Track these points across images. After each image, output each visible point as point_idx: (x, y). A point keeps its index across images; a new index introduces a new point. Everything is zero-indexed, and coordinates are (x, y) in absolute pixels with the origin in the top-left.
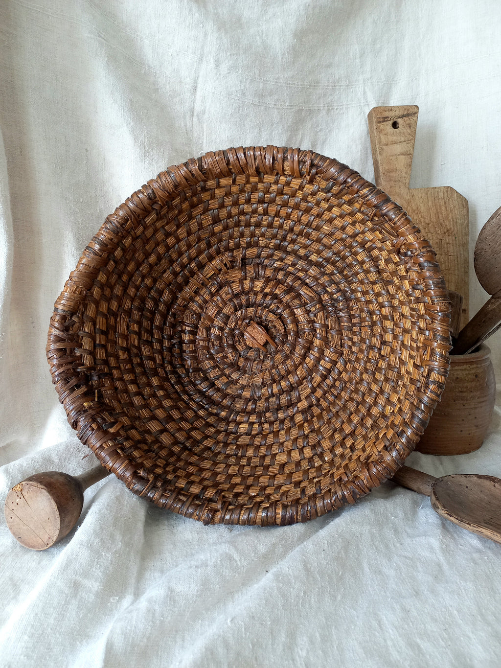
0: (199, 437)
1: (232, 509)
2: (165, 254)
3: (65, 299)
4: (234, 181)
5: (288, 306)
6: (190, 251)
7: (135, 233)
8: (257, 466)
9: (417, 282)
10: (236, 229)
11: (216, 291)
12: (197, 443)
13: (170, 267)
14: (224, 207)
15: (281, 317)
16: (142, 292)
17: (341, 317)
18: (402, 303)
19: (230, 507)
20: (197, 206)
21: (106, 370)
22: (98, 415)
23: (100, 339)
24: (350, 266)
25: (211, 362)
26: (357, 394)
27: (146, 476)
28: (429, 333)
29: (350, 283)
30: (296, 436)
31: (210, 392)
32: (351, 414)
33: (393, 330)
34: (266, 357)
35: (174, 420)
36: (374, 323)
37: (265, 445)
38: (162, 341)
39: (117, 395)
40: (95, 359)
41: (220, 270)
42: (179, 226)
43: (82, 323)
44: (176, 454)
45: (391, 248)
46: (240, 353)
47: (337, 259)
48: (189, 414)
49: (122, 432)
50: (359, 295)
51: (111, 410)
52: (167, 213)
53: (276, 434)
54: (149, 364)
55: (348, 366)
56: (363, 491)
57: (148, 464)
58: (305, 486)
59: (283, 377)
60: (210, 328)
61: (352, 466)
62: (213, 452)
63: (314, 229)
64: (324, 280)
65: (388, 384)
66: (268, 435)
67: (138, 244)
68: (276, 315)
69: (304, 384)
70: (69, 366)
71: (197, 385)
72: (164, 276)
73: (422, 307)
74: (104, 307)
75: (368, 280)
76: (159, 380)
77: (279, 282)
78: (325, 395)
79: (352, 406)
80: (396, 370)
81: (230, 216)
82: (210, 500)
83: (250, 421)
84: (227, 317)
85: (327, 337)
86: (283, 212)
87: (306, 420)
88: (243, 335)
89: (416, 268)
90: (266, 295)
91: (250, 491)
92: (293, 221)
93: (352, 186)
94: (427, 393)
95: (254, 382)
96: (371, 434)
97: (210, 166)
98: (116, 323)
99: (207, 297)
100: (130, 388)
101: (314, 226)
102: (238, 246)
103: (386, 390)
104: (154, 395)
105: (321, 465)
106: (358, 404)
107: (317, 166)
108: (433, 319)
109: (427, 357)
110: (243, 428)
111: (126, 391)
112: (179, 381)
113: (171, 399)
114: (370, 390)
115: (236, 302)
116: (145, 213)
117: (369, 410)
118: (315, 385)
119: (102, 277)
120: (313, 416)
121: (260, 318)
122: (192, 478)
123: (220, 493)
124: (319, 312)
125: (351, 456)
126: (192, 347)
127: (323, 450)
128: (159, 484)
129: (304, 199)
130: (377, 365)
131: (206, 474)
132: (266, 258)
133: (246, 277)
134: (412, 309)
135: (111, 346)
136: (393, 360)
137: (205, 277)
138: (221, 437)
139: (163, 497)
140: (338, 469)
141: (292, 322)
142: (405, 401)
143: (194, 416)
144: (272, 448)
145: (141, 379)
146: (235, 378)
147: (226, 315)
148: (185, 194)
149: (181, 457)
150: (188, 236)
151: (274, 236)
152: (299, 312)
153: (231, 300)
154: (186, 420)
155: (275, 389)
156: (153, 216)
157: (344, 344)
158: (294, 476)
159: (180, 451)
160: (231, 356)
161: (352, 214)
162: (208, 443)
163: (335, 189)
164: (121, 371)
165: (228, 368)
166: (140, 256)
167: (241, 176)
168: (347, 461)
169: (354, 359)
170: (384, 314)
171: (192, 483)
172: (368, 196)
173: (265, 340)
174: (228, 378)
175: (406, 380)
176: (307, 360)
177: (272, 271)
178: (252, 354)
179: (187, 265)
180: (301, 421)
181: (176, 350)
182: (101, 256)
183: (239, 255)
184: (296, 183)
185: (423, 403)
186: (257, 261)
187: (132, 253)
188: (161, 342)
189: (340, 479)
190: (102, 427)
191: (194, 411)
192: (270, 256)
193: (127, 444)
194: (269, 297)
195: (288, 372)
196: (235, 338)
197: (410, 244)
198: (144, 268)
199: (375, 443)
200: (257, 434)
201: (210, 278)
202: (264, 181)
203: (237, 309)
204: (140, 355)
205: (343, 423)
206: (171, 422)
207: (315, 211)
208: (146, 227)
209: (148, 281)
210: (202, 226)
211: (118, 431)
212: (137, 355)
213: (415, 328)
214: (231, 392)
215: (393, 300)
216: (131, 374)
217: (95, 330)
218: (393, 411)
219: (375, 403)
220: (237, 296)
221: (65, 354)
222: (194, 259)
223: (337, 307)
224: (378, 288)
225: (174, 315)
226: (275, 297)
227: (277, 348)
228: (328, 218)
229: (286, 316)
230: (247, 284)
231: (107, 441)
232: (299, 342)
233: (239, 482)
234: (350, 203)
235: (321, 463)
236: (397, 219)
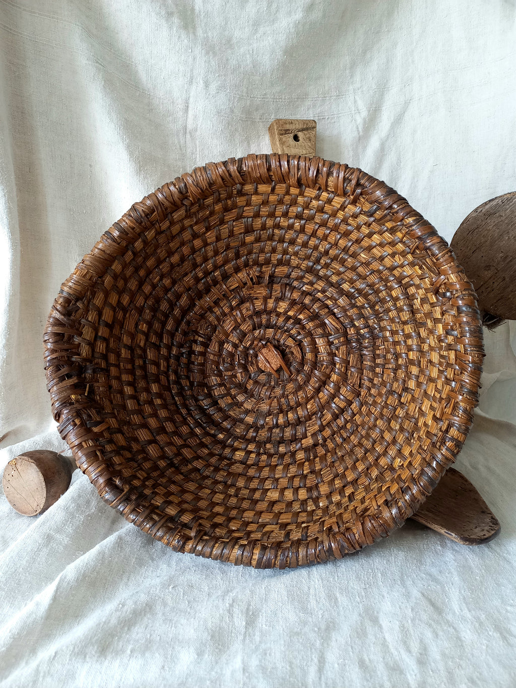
0: (189, 456)
1: (206, 540)
2: (189, 256)
3: (72, 281)
4: (273, 190)
5: (310, 334)
6: (217, 258)
7: (160, 227)
8: (245, 499)
9: (452, 327)
10: (269, 243)
11: (237, 305)
12: (186, 461)
13: (192, 271)
14: (259, 217)
15: (300, 344)
16: (159, 291)
17: (365, 355)
18: (432, 349)
19: (205, 537)
20: (230, 210)
21: (103, 365)
22: (84, 410)
23: (103, 331)
24: (383, 301)
25: (218, 379)
26: (368, 440)
27: (121, 485)
28: (455, 385)
29: (380, 320)
30: (294, 474)
31: (211, 411)
32: (358, 460)
33: (418, 377)
34: (277, 384)
35: (166, 433)
36: (398, 367)
37: (259, 478)
38: (171, 347)
39: (110, 393)
40: (93, 351)
41: (245, 284)
42: (208, 229)
43: (87, 311)
44: (160, 469)
45: (429, 287)
46: (250, 375)
47: (370, 292)
48: (184, 429)
49: (106, 434)
50: (388, 334)
51: (100, 410)
52: (198, 211)
53: (273, 468)
54: (152, 369)
55: (364, 408)
56: (352, 546)
57: (127, 473)
58: (291, 530)
59: (292, 408)
60: (224, 343)
61: (346, 516)
62: (201, 475)
63: (350, 256)
64: (352, 312)
65: (402, 435)
66: (264, 467)
67: (162, 239)
68: (296, 341)
69: (313, 420)
70: (64, 354)
71: (199, 401)
72: (185, 279)
73: (452, 355)
74: (114, 299)
75: (400, 319)
76: (159, 388)
77: (304, 307)
78: (333, 436)
79: (359, 452)
80: (413, 420)
81: (264, 228)
82: (185, 526)
83: (248, 449)
84: (244, 335)
85: (346, 374)
86: (321, 232)
87: (308, 460)
88: (256, 356)
89: (454, 312)
90: (289, 318)
91: (231, 524)
92: (329, 243)
93: (397, 212)
94: (442, 450)
95: (260, 408)
96: (375, 486)
97: (250, 169)
98: (124, 318)
99: (227, 310)
100: (126, 390)
101: (350, 252)
102: (268, 262)
103: (399, 441)
104: (150, 403)
105: (314, 510)
106: (367, 451)
107: (363, 186)
108: (463, 369)
109: (448, 410)
110: (239, 455)
111: (121, 392)
112: (181, 393)
113: (168, 410)
114: (383, 438)
115: (255, 320)
116: (173, 206)
117: (377, 460)
118: (324, 423)
119: (116, 267)
120: (316, 456)
121: (278, 341)
122: (171, 498)
123: (197, 521)
124: (342, 345)
125: (347, 506)
126: (200, 359)
127: (319, 494)
128: (134, 497)
129: (345, 221)
130: (394, 413)
131: (189, 497)
132: (296, 280)
133: (271, 295)
134: (442, 356)
135: (114, 341)
136: (413, 408)
137: (228, 288)
138: (213, 460)
139: (134, 512)
140: (330, 517)
141: (312, 352)
142: (416, 456)
143: (189, 432)
144: (265, 482)
145: (139, 383)
146: (240, 401)
147: (243, 331)
148: (220, 194)
149: (165, 474)
150: (216, 242)
151: (308, 258)
152: (320, 342)
153: (251, 317)
154: (180, 436)
155: (281, 420)
156: (182, 212)
157: (363, 384)
158: (282, 516)
159: (165, 467)
160: (240, 376)
161: (393, 244)
162: (198, 464)
163: (378, 214)
164: (119, 368)
165: (234, 388)
166: (161, 252)
167: (281, 185)
168: (342, 511)
169: (370, 403)
170: (411, 358)
171: (169, 503)
172: (413, 225)
173: (279, 365)
174: (233, 400)
175: (422, 433)
176: (321, 395)
177: (299, 294)
178: (262, 378)
179: (212, 272)
180: (302, 459)
181: (184, 360)
182: (119, 244)
183: (267, 270)
184: (338, 201)
185: (436, 461)
186: (285, 281)
187: (153, 249)
188: (169, 348)
189: (330, 529)
190: (86, 424)
191: (190, 427)
192: (300, 278)
193: (108, 448)
194: (292, 321)
195: (299, 404)
196: (248, 357)
197: (451, 284)
198: (165, 267)
199: (376, 495)
200: (253, 465)
201: (233, 290)
202: (305, 194)
203: (255, 328)
204: (144, 357)
205: (346, 469)
206: (162, 434)
207: (354, 236)
208: (172, 223)
209: (167, 282)
210: (233, 233)
211: (102, 432)
212: (140, 357)
213: (441, 377)
214: (234, 415)
215: (423, 345)
216: (130, 376)
217: (99, 321)
218: (403, 465)
219: (385, 453)
220: (258, 314)
221: (62, 340)
222: (220, 267)
223: (362, 344)
224: (408, 329)
225: (188, 323)
226: (298, 322)
227: (290, 376)
228: (367, 245)
229: (306, 345)
230: (271, 304)
231: (88, 440)
232: (315, 374)
233: (221, 512)
234: (392, 231)
235: (314, 508)
236: (440, 254)
